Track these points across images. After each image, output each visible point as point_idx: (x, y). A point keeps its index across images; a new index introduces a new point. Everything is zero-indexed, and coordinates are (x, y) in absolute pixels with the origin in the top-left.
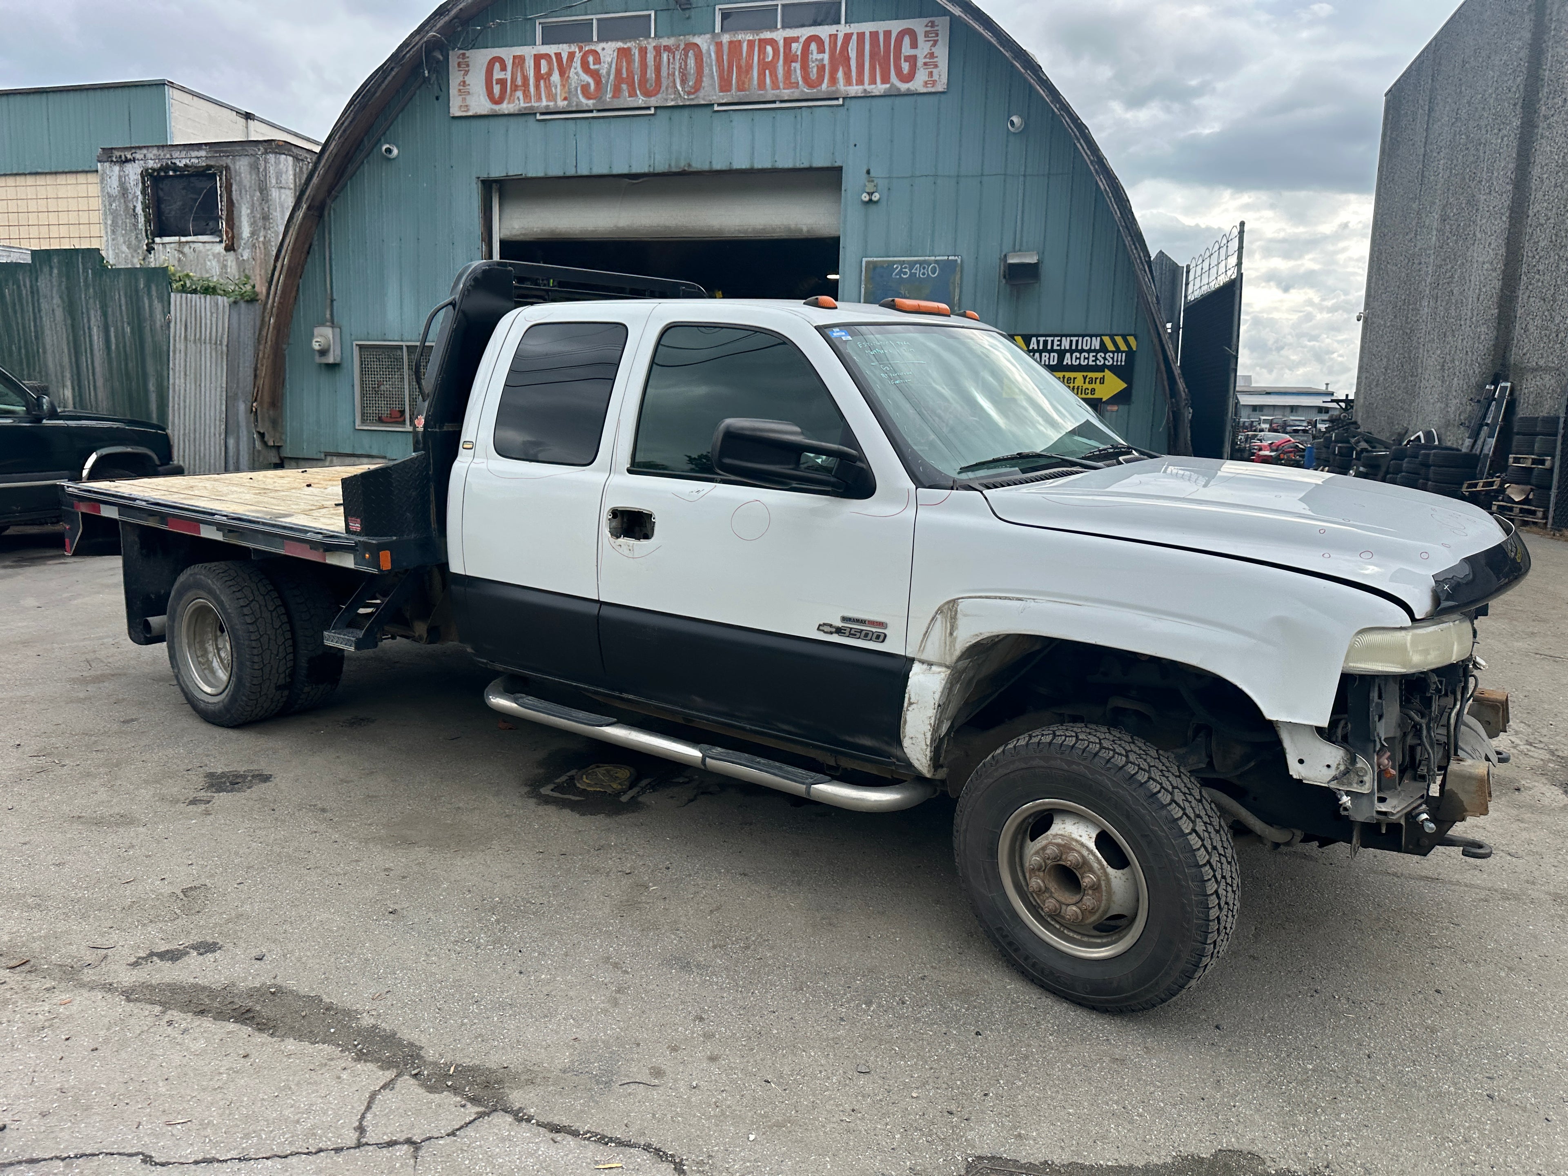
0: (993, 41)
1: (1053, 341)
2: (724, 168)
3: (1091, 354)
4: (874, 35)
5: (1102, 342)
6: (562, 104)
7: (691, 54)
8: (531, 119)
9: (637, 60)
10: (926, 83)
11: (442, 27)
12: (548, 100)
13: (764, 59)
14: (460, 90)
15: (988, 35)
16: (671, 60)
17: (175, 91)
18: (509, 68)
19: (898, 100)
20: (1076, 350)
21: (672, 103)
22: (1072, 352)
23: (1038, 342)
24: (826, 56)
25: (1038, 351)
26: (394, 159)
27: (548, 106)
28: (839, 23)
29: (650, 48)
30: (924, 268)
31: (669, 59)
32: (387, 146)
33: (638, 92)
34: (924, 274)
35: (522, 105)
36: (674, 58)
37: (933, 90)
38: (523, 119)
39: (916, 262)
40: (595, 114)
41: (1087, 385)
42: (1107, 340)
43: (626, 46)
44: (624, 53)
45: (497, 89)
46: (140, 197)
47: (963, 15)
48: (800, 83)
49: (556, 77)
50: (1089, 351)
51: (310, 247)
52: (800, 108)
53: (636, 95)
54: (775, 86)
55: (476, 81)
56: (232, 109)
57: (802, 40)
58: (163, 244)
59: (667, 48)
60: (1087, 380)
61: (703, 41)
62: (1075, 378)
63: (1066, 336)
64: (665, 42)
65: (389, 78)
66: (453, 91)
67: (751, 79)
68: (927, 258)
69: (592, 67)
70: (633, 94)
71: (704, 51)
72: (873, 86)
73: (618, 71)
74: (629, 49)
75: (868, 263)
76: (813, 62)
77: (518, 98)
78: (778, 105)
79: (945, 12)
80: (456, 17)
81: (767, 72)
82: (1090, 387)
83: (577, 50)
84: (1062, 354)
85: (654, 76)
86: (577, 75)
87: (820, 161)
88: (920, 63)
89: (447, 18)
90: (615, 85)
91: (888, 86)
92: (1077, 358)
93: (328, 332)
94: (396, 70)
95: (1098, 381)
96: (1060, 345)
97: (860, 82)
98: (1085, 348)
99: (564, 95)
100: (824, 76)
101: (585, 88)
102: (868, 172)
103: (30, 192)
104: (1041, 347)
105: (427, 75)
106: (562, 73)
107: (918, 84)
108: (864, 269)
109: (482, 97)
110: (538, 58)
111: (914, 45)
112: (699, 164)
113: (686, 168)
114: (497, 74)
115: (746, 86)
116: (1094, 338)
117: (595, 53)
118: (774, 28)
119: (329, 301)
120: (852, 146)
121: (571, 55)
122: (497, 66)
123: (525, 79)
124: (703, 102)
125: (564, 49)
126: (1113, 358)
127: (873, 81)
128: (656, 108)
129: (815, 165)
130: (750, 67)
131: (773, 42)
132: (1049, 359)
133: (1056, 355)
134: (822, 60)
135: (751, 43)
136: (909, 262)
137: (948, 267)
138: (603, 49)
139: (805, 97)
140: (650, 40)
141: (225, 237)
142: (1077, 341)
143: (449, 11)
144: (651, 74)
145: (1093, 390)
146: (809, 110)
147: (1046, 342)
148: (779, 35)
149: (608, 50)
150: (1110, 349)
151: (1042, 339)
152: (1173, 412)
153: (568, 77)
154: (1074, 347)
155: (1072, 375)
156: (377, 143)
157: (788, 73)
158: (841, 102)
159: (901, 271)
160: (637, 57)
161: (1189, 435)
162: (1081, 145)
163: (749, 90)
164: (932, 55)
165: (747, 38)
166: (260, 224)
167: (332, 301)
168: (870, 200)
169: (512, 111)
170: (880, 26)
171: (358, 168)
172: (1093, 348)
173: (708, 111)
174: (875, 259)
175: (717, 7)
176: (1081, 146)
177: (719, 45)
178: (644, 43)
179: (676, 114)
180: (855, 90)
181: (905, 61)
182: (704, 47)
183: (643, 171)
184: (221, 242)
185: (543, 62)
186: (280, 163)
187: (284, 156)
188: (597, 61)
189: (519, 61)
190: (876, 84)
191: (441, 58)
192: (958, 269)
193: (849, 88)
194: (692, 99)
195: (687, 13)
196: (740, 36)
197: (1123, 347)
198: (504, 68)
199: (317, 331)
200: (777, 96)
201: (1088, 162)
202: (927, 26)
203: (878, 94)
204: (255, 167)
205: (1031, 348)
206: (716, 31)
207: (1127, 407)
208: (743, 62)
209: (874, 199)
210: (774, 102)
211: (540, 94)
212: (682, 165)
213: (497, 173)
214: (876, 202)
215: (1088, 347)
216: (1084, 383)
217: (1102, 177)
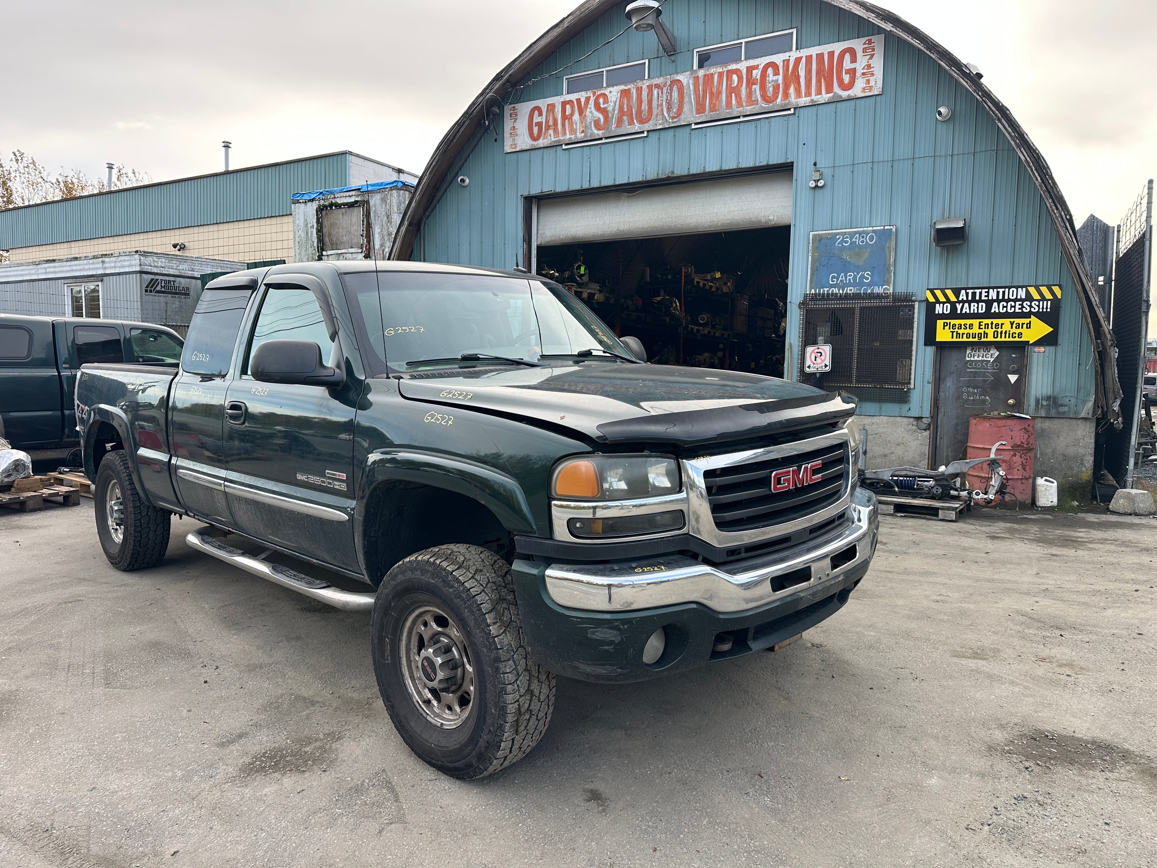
0: (921, 47)
1: (981, 293)
2: (698, 172)
3: (1017, 303)
4: (820, 56)
5: (1028, 293)
6: (580, 136)
7: (675, 88)
8: (559, 148)
9: (634, 98)
10: (864, 89)
11: (498, 89)
12: (571, 134)
13: (731, 84)
14: (511, 133)
15: (916, 43)
16: (660, 95)
17: (353, 157)
18: (544, 113)
19: (839, 104)
20: (1003, 300)
21: (661, 127)
22: (998, 301)
23: (967, 294)
24: (780, 78)
25: (967, 301)
26: (466, 186)
27: (570, 138)
28: (791, 50)
29: (644, 87)
30: (863, 237)
31: (658, 94)
32: (462, 177)
33: (635, 121)
34: (862, 242)
35: (553, 139)
36: (662, 93)
37: (870, 94)
38: (554, 149)
39: (856, 233)
40: (604, 141)
41: (1014, 330)
42: (1032, 290)
43: (627, 88)
44: (625, 93)
45: (536, 130)
46: (315, 226)
47: (894, 30)
48: (759, 100)
49: (576, 117)
50: (1015, 300)
52: (760, 119)
53: (634, 124)
54: (739, 104)
55: (522, 125)
56: (389, 167)
57: (761, 67)
58: (327, 255)
59: (658, 86)
60: (1014, 325)
61: (684, 78)
62: (1002, 324)
63: (993, 288)
64: (656, 81)
65: (462, 129)
66: (507, 135)
67: (720, 102)
68: (865, 229)
69: (602, 106)
70: (631, 123)
71: (685, 83)
72: (819, 96)
73: (621, 107)
74: (629, 90)
75: (814, 236)
76: (770, 83)
77: (550, 135)
78: (741, 119)
79: (880, 30)
80: (508, 81)
81: (733, 94)
82: (1017, 331)
83: (592, 95)
84: (989, 303)
85: (647, 108)
86: (592, 113)
87: (776, 159)
88: (858, 74)
89: (501, 82)
90: (618, 118)
91: (832, 94)
92: (1004, 307)
94: (466, 123)
95: (1025, 326)
96: (988, 296)
97: (808, 94)
98: (1011, 297)
99: (582, 129)
100: (778, 93)
101: (597, 123)
102: (815, 164)
103: (268, 229)
104: (970, 298)
105: (487, 124)
106: (581, 112)
107: (857, 91)
108: (811, 241)
109: (525, 137)
110: (564, 104)
111: (854, 60)
112: (680, 171)
113: (670, 175)
114: (536, 119)
115: (717, 107)
116: (1020, 289)
117: (604, 95)
118: (738, 60)
120: (801, 144)
121: (588, 99)
122: (536, 112)
123: (555, 121)
124: (684, 124)
125: (582, 96)
126: (1038, 306)
127: (819, 92)
128: (648, 131)
129: (771, 163)
130: (720, 92)
131: (737, 72)
132: (978, 308)
133: (984, 305)
134: (777, 80)
135: (721, 74)
136: (849, 233)
137: (884, 235)
138: (610, 92)
139: (763, 111)
140: (645, 81)
141: (364, 249)
142: (1004, 292)
143: (502, 77)
144: (645, 106)
145: (1020, 335)
146: (767, 121)
147: (974, 294)
148: (742, 66)
149: (614, 93)
150: (1035, 298)
151: (970, 292)
152: (1099, 353)
153: (585, 115)
154: (1001, 297)
155: (1000, 321)
156: (455, 177)
157: (750, 94)
158: (792, 111)
159: (843, 241)
160: (635, 94)
161: (1116, 372)
162: (1002, 124)
163: (719, 110)
164: (869, 66)
165: (718, 71)
166: (386, 238)
169: (545, 145)
170: (825, 49)
171: (444, 194)
172: (1019, 297)
173: (688, 129)
174: (821, 232)
175: (695, 51)
176: (1003, 126)
177: (696, 79)
178: (640, 84)
179: (663, 133)
180: (804, 101)
181: (846, 73)
182: (685, 82)
183: (637, 180)
184: (362, 252)
185: (568, 107)
186: (400, 196)
187: (402, 191)
188: (606, 101)
189: (551, 108)
190: (821, 94)
191: (498, 111)
192: (893, 237)
193: (800, 99)
194: (676, 122)
195: (673, 58)
196: (712, 71)
197: (1048, 296)
198: (540, 114)
200: (740, 112)
201: (1009, 138)
202: (864, 44)
203: (824, 102)
204: (384, 200)
205: (960, 299)
206: (695, 68)
207: (1052, 349)
208: (715, 90)
209: (819, 185)
210: (739, 117)
211: (565, 130)
212: (667, 172)
213: (535, 191)
214: (822, 187)
215: (1015, 297)
216: (1012, 328)
217: (1022, 149)
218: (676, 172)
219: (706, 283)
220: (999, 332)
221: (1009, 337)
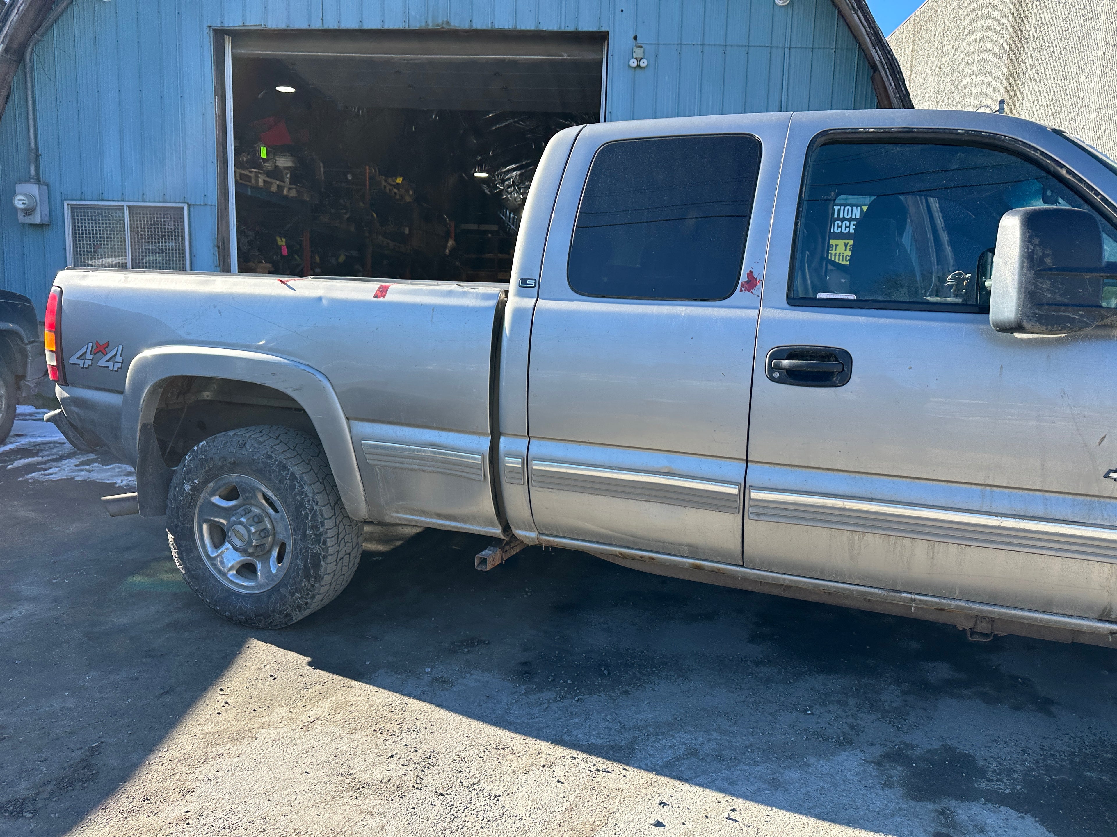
2: (484, 28)
3: (852, 223)
22: (834, 220)
26: (109, 2)
41: (847, 252)
50: (850, 220)
51: (8, 97)
60: (848, 247)
62: (836, 246)
87: (587, 25)
92: (838, 227)
93: (34, 189)
98: (846, 216)
102: (635, 38)
113: (444, 26)
116: (855, 208)
119: (33, 155)
120: (619, 11)
129: (581, 29)
142: (839, 210)
154: (836, 216)
155: (834, 242)
167: (38, 156)
168: (639, 66)
172: (854, 217)
183: (396, 27)
199: (19, 188)
201: (864, 33)
209: (642, 64)
212: (440, 21)
213: (233, 22)
214: (644, 68)
215: (849, 216)
216: (846, 250)
217: (877, 48)
218: (452, 24)
219: (391, 188)
220: (833, 254)
221: (843, 260)
